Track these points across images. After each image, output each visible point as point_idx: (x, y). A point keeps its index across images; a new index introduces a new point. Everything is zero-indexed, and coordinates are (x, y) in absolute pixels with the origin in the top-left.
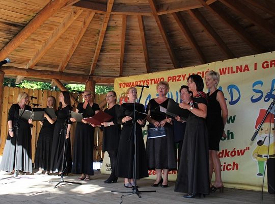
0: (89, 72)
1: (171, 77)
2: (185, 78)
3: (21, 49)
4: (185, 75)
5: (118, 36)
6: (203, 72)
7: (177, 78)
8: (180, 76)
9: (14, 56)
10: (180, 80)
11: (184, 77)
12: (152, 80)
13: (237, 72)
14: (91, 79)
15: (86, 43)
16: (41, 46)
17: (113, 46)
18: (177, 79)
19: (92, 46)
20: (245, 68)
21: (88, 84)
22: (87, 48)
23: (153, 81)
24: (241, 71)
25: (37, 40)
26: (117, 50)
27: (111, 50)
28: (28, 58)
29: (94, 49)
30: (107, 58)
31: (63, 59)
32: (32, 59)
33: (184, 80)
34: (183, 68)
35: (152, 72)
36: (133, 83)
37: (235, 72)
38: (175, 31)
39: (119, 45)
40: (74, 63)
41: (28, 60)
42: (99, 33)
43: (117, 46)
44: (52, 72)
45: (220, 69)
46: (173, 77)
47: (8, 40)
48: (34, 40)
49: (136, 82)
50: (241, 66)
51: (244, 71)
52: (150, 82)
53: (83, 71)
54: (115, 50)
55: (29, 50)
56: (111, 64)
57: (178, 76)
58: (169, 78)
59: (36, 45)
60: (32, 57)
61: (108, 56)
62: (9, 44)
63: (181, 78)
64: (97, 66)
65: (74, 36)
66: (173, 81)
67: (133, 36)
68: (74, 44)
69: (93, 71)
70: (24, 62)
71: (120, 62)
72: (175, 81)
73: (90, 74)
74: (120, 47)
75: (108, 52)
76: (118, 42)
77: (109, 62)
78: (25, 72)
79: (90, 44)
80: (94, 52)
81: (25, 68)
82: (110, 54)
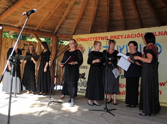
0: (54, 31)
2: (123, 38)
3: (16, 13)
4: (123, 35)
5: (78, 9)
6: (135, 34)
7: (117, 37)
9: (9, 18)
10: (119, 38)
11: (122, 37)
12: (99, 38)
13: (159, 35)
14: (56, 35)
15: (57, 12)
17: (73, 15)
19: (61, 15)
20: (164, 33)
21: (54, 38)
22: (57, 15)
23: (100, 38)
24: (162, 35)
25: (27, 8)
26: (75, 18)
27: (72, 18)
28: (19, 20)
29: (61, 16)
30: (68, 23)
31: (41, 22)
32: (21, 21)
33: (122, 38)
34: (121, 31)
35: (99, 33)
36: (86, 39)
37: (157, 35)
38: (114, 8)
39: (77, 15)
41: (18, 22)
42: (67, 7)
43: (76, 16)
44: (33, 30)
46: (114, 36)
47: (8, 7)
48: (25, 8)
49: (88, 38)
50: (162, 32)
51: (164, 35)
52: (98, 38)
53: (51, 30)
54: (74, 18)
57: (118, 36)
58: (111, 36)
60: (22, 19)
61: (68, 22)
62: (8, 9)
63: (120, 37)
64: (60, 28)
65: (51, 7)
67: (88, 10)
68: (51, 12)
69: (58, 30)
70: (16, 22)
71: (75, 26)
72: (116, 39)
73: (55, 32)
74: (77, 16)
75: (69, 19)
76: (77, 13)
77: (68, 25)
78: (17, 29)
79: (60, 13)
80: (61, 19)
81: (15, 26)
82: (70, 21)
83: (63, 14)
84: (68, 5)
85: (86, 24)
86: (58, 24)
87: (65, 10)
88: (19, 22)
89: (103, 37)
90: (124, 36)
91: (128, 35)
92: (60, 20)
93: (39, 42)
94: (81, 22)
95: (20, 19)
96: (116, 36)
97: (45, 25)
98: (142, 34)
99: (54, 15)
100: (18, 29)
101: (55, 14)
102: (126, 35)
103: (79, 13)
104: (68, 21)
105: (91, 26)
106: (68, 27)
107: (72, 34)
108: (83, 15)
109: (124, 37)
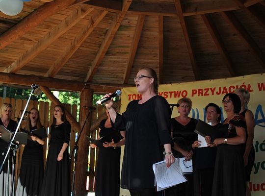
0: (85, 78)
1: (196, 90)
2: (215, 92)
3: (7, 49)
4: (215, 88)
5: (128, 37)
6: (237, 86)
8: (207, 90)
11: (213, 91)
12: (171, 93)
14: (88, 87)
15: (88, 44)
16: (32, 46)
17: (120, 48)
18: (204, 93)
19: (95, 48)
21: (84, 93)
22: (88, 49)
23: (173, 94)
25: (28, 40)
26: (125, 53)
27: (118, 52)
28: (12, 60)
29: (96, 51)
30: (111, 61)
31: (56, 62)
32: (16, 61)
33: (213, 94)
35: (171, 83)
39: (128, 47)
40: (68, 67)
41: (11, 63)
42: (106, 34)
43: (127, 49)
44: (41, 78)
45: (259, 84)
46: (199, 90)
48: (24, 39)
53: (78, 76)
54: (122, 53)
55: (16, 50)
56: (115, 68)
57: (205, 89)
58: (193, 91)
59: (25, 45)
60: (17, 58)
63: (210, 92)
64: (96, 71)
65: (76, 36)
66: (199, 95)
67: (148, 38)
68: (74, 46)
69: (91, 77)
70: (5, 64)
71: (127, 67)
72: (202, 95)
73: (86, 81)
74: (129, 49)
75: (114, 55)
76: (127, 45)
77: (112, 66)
78: (7, 78)
79: (93, 45)
80: (96, 55)
81: (5, 71)
82: (115, 58)
83: (100, 46)
84: (107, 31)
85: (148, 62)
86: (90, 65)
87: (103, 39)
88: (13, 64)
89: (178, 92)
90: (217, 90)
91: (225, 88)
92: (95, 58)
93: (54, 102)
94: (136, 60)
95: (15, 58)
96: (202, 90)
97: (65, 68)
98: (249, 85)
99: (81, 48)
100: (9, 77)
101: (83, 47)
102: (220, 88)
103: (131, 43)
104: (112, 58)
105: (158, 66)
106: (112, 68)
107: (123, 82)
108: (139, 47)
109: (217, 92)
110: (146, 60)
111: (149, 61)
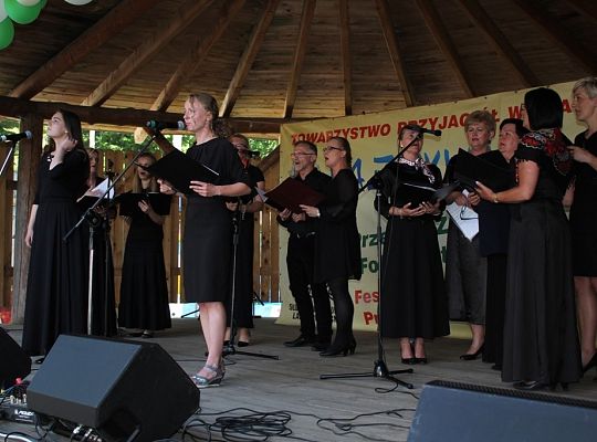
2: (437, 126)
4: (436, 119)
5: (290, 36)
8: (424, 121)
11: (433, 123)
17: (278, 57)
19: (233, 57)
22: (222, 60)
23: (366, 131)
26: (285, 64)
27: (273, 64)
28: (94, 84)
29: (235, 62)
30: (261, 80)
34: (432, 106)
35: (364, 113)
39: (290, 54)
42: (250, 31)
43: (286, 57)
45: (510, 108)
52: (359, 132)
54: (281, 64)
57: (420, 121)
59: (115, 57)
63: (428, 125)
74: (291, 57)
75: (266, 68)
79: (230, 52)
80: (235, 69)
81: (83, 104)
82: (269, 74)
83: (241, 53)
85: (325, 80)
86: (227, 87)
87: (247, 41)
88: (96, 91)
89: (374, 127)
90: (440, 121)
91: (454, 117)
92: (233, 75)
96: (415, 122)
98: (494, 111)
101: (213, 56)
103: (295, 47)
104: (264, 74)
107: (284, 116)
109: (440, 126)
110: (321, 76)
111: (328, 76)
